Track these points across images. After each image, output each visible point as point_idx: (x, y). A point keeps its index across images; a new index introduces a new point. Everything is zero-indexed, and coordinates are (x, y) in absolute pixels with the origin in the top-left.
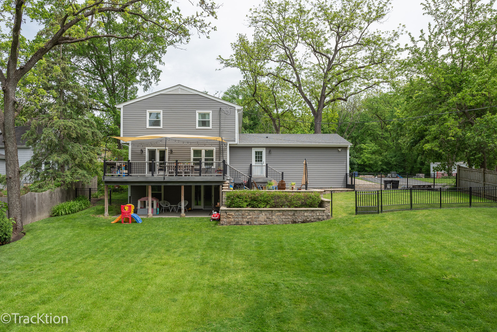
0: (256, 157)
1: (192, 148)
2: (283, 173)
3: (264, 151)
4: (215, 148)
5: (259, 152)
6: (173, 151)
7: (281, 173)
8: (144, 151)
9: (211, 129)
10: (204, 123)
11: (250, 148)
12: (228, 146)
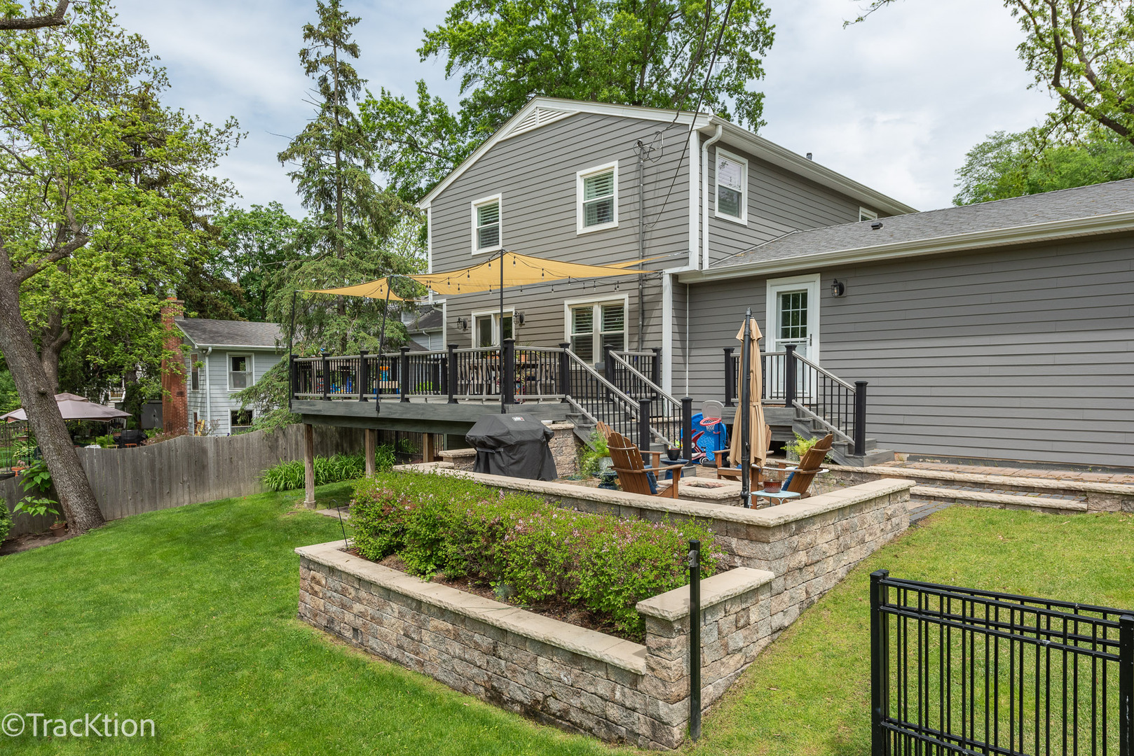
0: (785, 317)
1: (567, 302)
2: (861, 386)
3: (814, 289)
4: (625, 296)
5: (796, 297)
6: (526, 319)
7: (852, 387)
8: (468, 326)
9: (615, 229)
10: (600, 211)
11: (755, 283)
12: (667, 282)
